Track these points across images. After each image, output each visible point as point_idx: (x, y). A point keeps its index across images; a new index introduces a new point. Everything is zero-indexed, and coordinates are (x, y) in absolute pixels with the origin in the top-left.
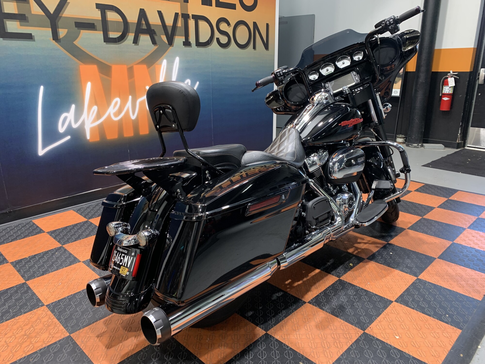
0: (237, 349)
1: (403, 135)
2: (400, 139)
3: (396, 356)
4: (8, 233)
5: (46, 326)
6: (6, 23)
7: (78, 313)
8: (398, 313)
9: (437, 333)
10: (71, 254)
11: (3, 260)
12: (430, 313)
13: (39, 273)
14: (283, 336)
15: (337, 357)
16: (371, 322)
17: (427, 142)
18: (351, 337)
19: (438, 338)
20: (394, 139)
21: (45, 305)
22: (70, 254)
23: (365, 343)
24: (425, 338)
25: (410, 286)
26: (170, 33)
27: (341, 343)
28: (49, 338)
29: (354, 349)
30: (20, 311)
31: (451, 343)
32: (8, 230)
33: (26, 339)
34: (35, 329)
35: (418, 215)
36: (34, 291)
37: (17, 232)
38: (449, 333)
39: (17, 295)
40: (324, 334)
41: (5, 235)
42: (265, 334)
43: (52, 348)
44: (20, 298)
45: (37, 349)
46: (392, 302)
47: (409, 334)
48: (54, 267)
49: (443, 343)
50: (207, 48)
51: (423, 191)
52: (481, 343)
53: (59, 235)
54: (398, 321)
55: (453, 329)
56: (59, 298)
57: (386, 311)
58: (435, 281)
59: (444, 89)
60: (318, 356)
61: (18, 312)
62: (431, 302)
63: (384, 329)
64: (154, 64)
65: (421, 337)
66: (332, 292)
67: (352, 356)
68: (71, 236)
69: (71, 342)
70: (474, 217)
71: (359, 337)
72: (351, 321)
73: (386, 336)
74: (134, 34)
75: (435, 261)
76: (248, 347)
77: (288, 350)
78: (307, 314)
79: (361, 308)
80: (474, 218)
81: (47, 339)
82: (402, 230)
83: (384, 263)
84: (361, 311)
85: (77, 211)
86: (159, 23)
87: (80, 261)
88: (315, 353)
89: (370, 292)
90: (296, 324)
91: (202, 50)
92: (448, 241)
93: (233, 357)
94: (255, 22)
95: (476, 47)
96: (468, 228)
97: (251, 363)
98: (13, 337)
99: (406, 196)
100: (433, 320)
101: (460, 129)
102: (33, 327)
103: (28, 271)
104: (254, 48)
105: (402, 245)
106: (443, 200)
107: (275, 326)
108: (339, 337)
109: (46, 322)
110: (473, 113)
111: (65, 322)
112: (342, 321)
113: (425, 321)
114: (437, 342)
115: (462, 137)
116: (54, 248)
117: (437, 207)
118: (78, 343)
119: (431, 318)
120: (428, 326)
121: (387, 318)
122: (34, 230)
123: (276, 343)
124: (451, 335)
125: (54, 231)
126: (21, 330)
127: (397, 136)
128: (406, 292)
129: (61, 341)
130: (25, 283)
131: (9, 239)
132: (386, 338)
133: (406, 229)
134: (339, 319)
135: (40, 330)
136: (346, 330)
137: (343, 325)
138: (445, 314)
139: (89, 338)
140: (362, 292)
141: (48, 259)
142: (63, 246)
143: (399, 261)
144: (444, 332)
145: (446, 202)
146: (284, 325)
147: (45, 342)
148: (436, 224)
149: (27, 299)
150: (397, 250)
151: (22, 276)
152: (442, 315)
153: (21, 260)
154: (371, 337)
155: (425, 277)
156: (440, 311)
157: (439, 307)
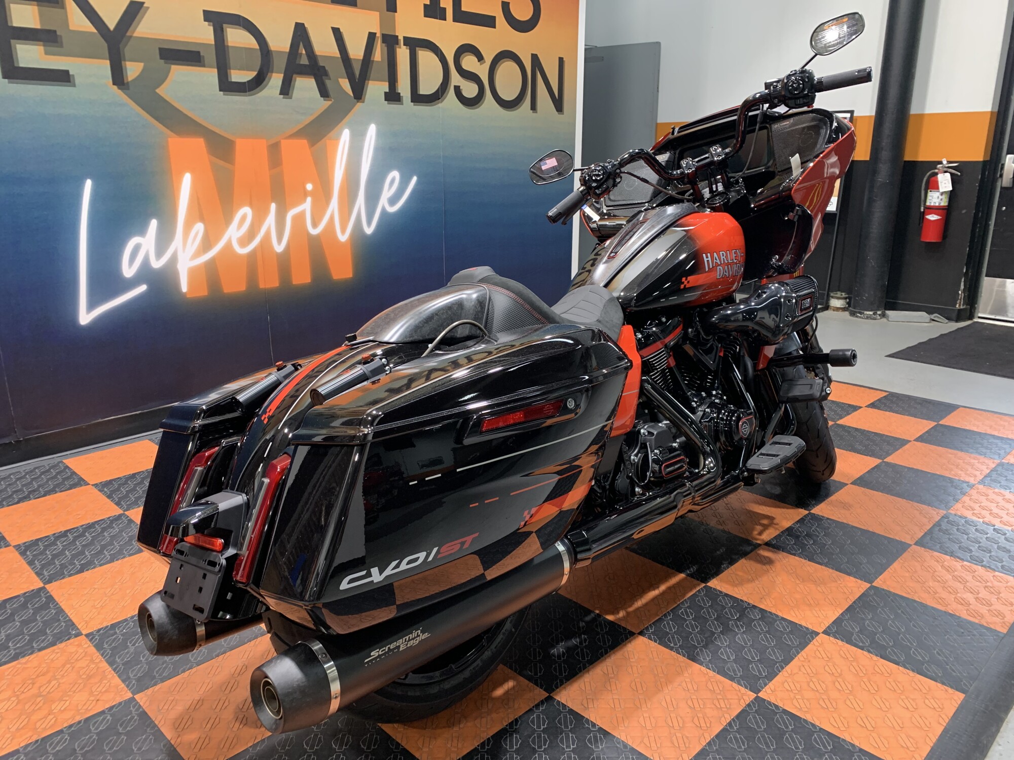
0: (487, 728)
1: (843, 294)
2: (836, 300)
3: (825, 747)
4: (9, 484)
5: (84, 677)
6: (16, 49)
8: (830, 657)
9: (913, 700)
12: (898, 657)
13: (74, 567)
14: (585, 702)
15: (698, 749)
16: (771, 676)
17: (894, 307)
18: (728, 706)
19: (914, 710)
20: (825, 301)
21: (82, 634)
23: (759, 718)
24: (887, 710)
25: (854, 602)
26: (357, 73)
27: (708, 718)
28: (89, 703)
29: (736, 732)
30: (29, 647)
32: (11, 478)
33: (41, 703)
34: (60, 684)
35: (873, 454)
36: (61, 605)
37: (31, 483)
38: (937, 698)
39: (26, 613)
40: (673, 699)
41: (5, 489)
42: (546, 699)
43: (95, 723)
44: (32, 619)
45: (63, 724)
46: (817, 634)
47: (853, 701)
48: (105, 557)
49: (924, 719)
50: (434, 107)
51: (885, 406)
52: (1006, 720)
53: (118, 489)
54: (829, 673)
55: (946, 691)
56: (113, 619)
57: (803, 653)
58: (909, 591)
59: (929, 198)
60: (659, 745)
61: (27, 648)
62: (899, 634)
63: (799, 689)
64: (325, 138)
65: (878, 709)
66: (689, 612)
67: (732, 746)
69: (135, 711)
70: (992, 461)
71: (745, 707)
72: (730, 672)
73: (803, 706)
74: (282, 75)
75: (909, 550)
76: (511, 724)
77: (594, 731)
78: (636, 657)
79: (752, 646)
80: (991, 463)
81: (85, 704)
82: (841, 485)
83: (801, 553)
84: (750, 651)
86: (335, 51)
88: (652, 739)
89: (770, 612)
90: (612, 678)
91: (423, 110)
92: (936, 510)
93: (478, 746)
94: (536, 55)
95: (996, 110)
96: (980, 483)
97: (516, 758)
98: (15, 698)
99: (849, 416)
100: (904, 674)
101: (963, 280)
102: (56, 679)
103: (51, 563)
104: (533, 107)
105: (840, 516)
106: (926, 425)
107: (568, 683)
108: (704, 704)
109: (85, 669)
110: (991, 247)
111: (124, 669)
112: (711, 673)
113: (887, 675)
114: (911, 718)
115: (966, 298)
116: (108, 517)
117: (914, 440)
118: (151, 714)
119: (899, 669)
120: (893, 684)
121: (807, 668)
122: (64, 480)
123: (570, 718)
124: (943, 705)
125: (109, 483)
126: (31, 685)
127: (832, 294)
128: (847, 614)
129: (114, 710)
130: (44, 588)
131: (14, 498)
132: (803, 710)
133: (847, 484)
134: (705, 668)
135: (72, 686)
136: (719, 692)
137: (712, 680)
138: (928, 661)
139: (174, 702)
140: (753, 613)
141: (94, 538)
142: (126, 513)
143: (833, 550)
144: (928, 699)
145: (933, 430)
146: (588, 680)
147: (81, 711)
148: (911, 474)
149: (46, 620)
150: (829, 528)
151: (36, 573)
152: (923, 663)
153: (37, 540)
154: (771, 706)
155: (888, 583)
156: (919, 654)
157: (917, 646)
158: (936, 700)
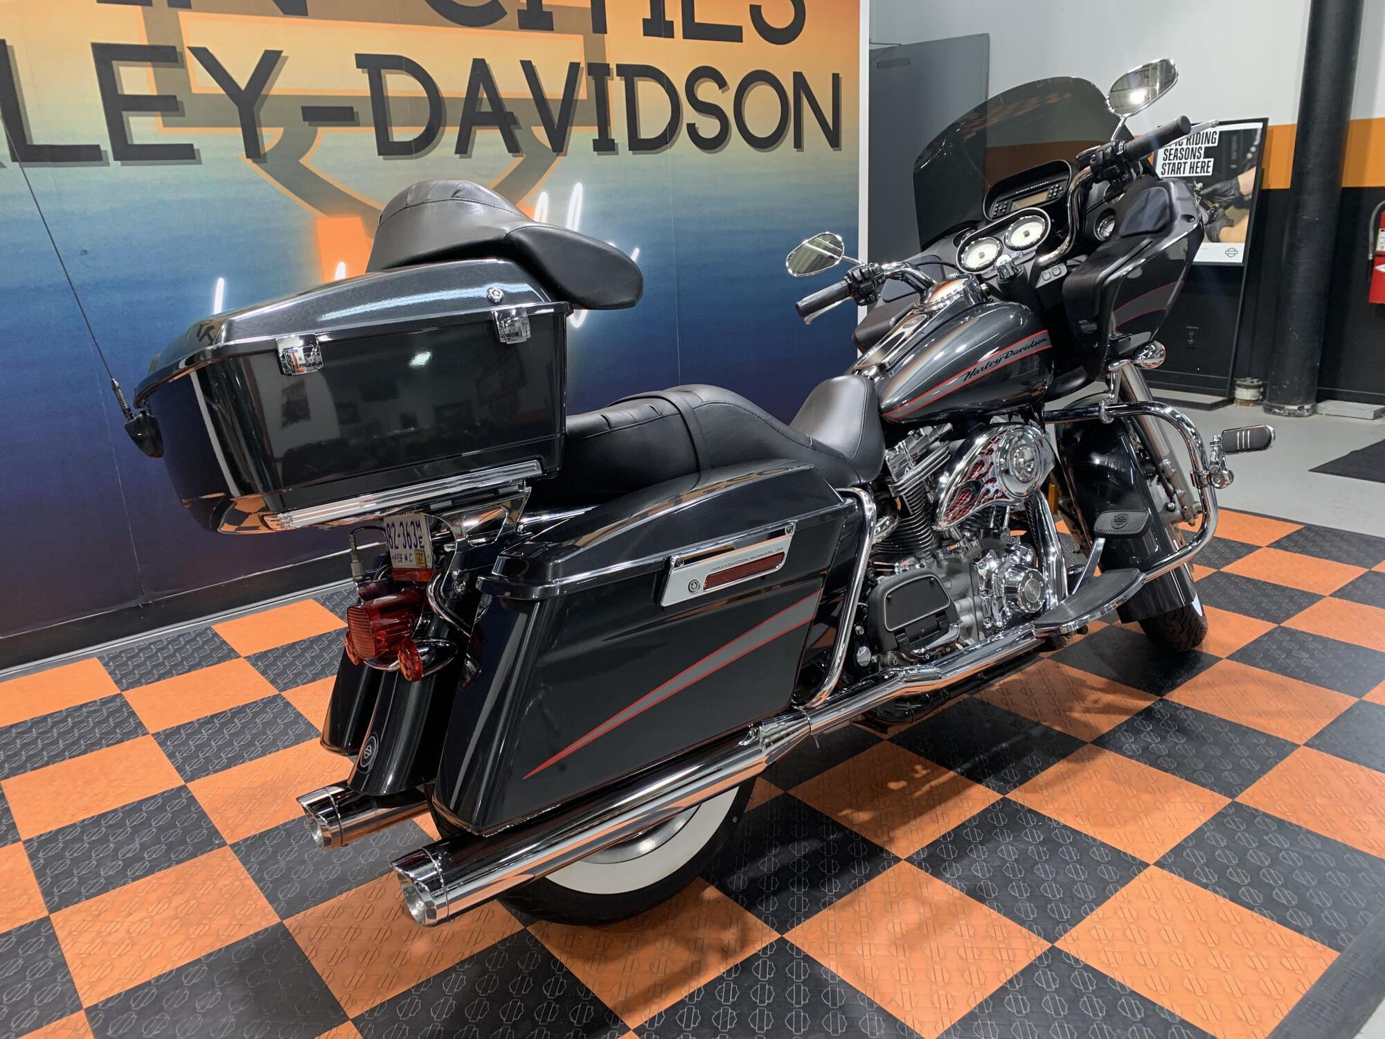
1: (1255, 380)
2: (1244, 390)
3: (1134, 1015)
4: (150, 657)
5: (227, 896)
7: (305, 868)
8: (1158, 896)
9: (1266, 958)
10: (302, 715)
11: (136, 728)
12: (1255, 901)
13: (218, 764)
14: (825, 946)
15: (965, 1011)
16: (1075, 920)
17: (1330, 396)
18: (1012, 958)
19: (1264, 971)
20: (1227, 390)
21: (226, 845)
22: (299, 715)
23: (1052, 975)
24: (1227, 970)
25: (1205, 824)
26: (556, 118)
27: (983, 972)
28: (231, 927)
29: (1018, 991)
30: (166, 858)
31: (1300, 988)
32: (152, 649)
33: (178, 927)
34: (199, 904)
35: (1268, 617)
36: (203, 808)
37: (173, 655)
38: (1300, 958)
39: (164, 817)
40: (940, 947)
41: (143, 664)
42: (775, 941)
43: (237, 952)
44: (171, 825)
45: (201, 953)
46: (1147, 865)
47: (1182, 957)
48: (257, 748)
49: (1276, 983)
50: (661, 154)
51: (1295, 545)
53: (274, 663)
54: (1155, 919)
55: (1315, 947)
56: (262, 826)
57: (1123, 891)
58: (1286, 810)
60: (913, 1005)
61: (163, 859)
62: (1261, 868)
63: (1110, 938)
65: (1215, 967)
66: (977, 832)
67: (1009, 1009)
68: (305, 667)
69: (284, 939)
71: (1035, 960)
72: (1021, 913)
73: (1112, 960)
74: (458, 128)
75: (1295, 752)
76: (730, 971)
77: (833, 984)
78: (900, 889)
79: (1054, 880)
81: (226, 930)
82: (1211, 661)
83: (1140, 755)
84: (1050, 886)
85: (325, 601)
86: (526, 92)
88: (906, 997)
89: (1086, 835)
90: (864, 917)
91: (645, 159)
92: (1346, 696)
93: (686, 997)
94: (800, 73)
98: (147, 920)
99: (1240, 561)
100: (1259, 922)
102: (195, 898)
103: (194, 755)
104: (798, 144)
105: (1204, 704)
106: (1349, 573)
107: (808, 921)
108: (980, 955)
109: (228, 887)
111: (272, 887)
112: (995, 914)
113: (1234, 923)
114: (1259, 981)
116: (261, 698)
117: (1331, 596)
118: (301, 944)
119: (1252, 916)
120: (1241, 936)
121: (1126, 910)
122: (212, 650)
123: (804, 966)
124: (1306, 966)
125: (263, 655)
126: (166, 906)
127: (1238, 382)
128: (1191, 840)
129: (259, 937)
130: (185, 787)
131: (153, 675)
132: (1112, 966)
133: (1221, 659)
134: (987, 908)
135: (213, 906)
136: (1002, 939)
137: (994, 923)
138: (1296, 906)
139: (328, 931)
140: (1062, 835)
141: (244, 725)
142: (283, 694)
143: (1187, 752)
144: (1285, 957)
145: (1361, 580)
146: (833, 919)
147: (222, 937)
148: (1316, 645)
149: (186, 827)
150: (1186, 720)
151: (176, 768)
152: (1287, 909)
153: (179, 727)
154: (1070, 960)
155: (1257, 799)
156: (1283, 896)
157: (1282, 886)
158: (1299, 960)
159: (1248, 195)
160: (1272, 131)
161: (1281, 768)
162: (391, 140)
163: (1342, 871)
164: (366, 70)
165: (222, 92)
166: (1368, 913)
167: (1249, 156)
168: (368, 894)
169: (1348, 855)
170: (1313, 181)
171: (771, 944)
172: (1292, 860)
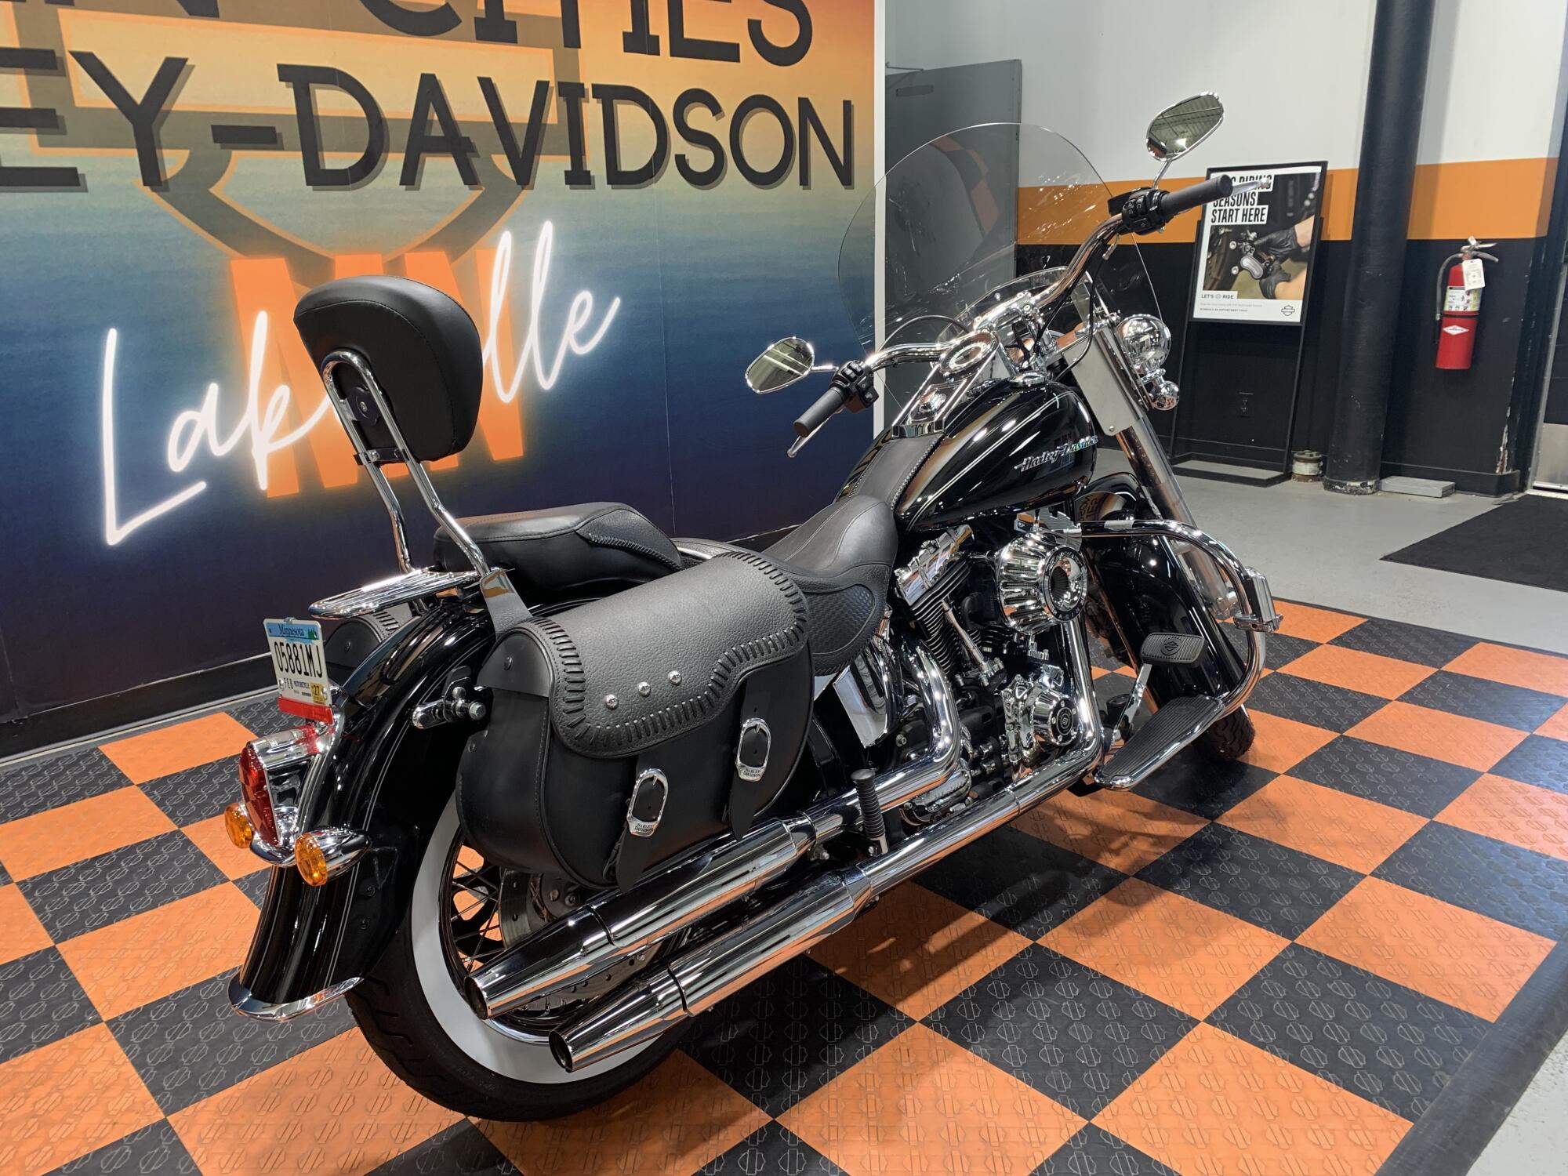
0: (674, 1171)
1: (1314, 453)
2: (1303, 464)
4: (21, 786)
5: (99, 1087)
7: (199, 1049)
8: (1210, 1059)
9: (1331, 1131)
10: (203, 856)
12: (1318, 1062)
13: (99, 916)
14: (825, 1132)
16: (1115, 1091)
17: (1395, 472)
18: (1042, 1140)
19: (1329, 1147)
20: (1285, 464)
21: (102, 1021)
22: (201, 856)
23: (1088, 1158)
24: (1287, 1147)
25: (1262, 971)
26: (521, 145)
27: (1008, 1157)
28: (103, 1127)
30: (26, 1040)
31: (1368, 1165)
32: (23, 776)
33: (34, 1128)
34: (64, 1097)
35: (1329, 725)
36: (76, 975)
37: (49, 783)
38: (1370, 1131)
39: (25, 987)
40: (959, 1129)
41: (11, 794)
42: (768, 1126)
43: (108, 1159)
44: (34, 997)
45: (63, 1161)
46: (1195, 1022)
47: (1236, 1132)
48: (145, 899)
49: (1343, 1163)
50: (645, 189)
51: (1358, 642)
53: (174, 792)
54: (1205, 1087)
55: (1387, 1117)
56: (146, 997)
57: (1170, 1054)
58: (1351, 952)
59: (1448, 299)
61: (21, 1042)
62: (1324, 1022)
63: (1154, 1112)
64: (473, 248)
65: (1274, 1145)
66: (1004, 986)
68: (211, 796)
69: (166, 1141)
70: (1517, 732)
71: (1069, 1141)
72: (1052, 1084)
73: (1157, 1139)
74: (403, 155)
75: (1361, 883)
76: (712, 1167)
78: (912, 1059)
79: (1092, 1043)
80: (1514, 737)
81: (94, 1131)
82: (1268, 776)
83: (1189, 890)
84: (1088, 1052)
85: (240, 715)
86: (486, 116)
87: (227, 880)
89: (1128, 988)
90: (871, 1093)
91: (627, 194)
92: (1415, 816)
94: (807, 99)
95: (1556, 155)
96: (1489, 772)
99: (1299, 660)
100: (1323, 1088)
101: (1506, 429)
102: (59, 1090)
103: (68, 909)
104: (804, 181)
105: (1259, 828)
106: (1421, 673)
107: (804, 1101)
108: (1005, 1137)
109: (101, 1076)
111: (156, 1074)
112: (1023, 1085)
113: (1295, 1090)
114: (1323, 1161)
115: (1513, 457)
116: (155, 835)
117: (1397, 700)
118: (188, 1145)
119: (1314, 1080)
120: (1303, 1105)
121: (1172, 1078)
122: (101, 776)
123: (800, 1156)
124: (1376, 1140)
125: (161, 782)
126: (22, 1100)
127: (1296, 455)
128: (1246, 990)
129: (136, 1139)
130: (54, 948)
131: (23, 808)
132: (1157, 1145)
133: (1279, 775)
134: (1014, 1078)
135: (80, 1101)
136: (1031, 1116)
137: (1023, 1097)
138: (1365, 1067)
140: (1101, 988)
141: (132, 870)
142: (183, 829)
143: (1241, 885)
144: (1355, 1131)
145: (1430, 682)
146: (834, 1097)
147: (90, 1140)
148: (1382, 756)
149: (52, 999)
150: (1240, 848)
151: (45, 925)
152: (1353, 1071)
153: (51, 873)
154: (1108, 1139)
155: (1320, 939)
156: (1351, 1057)
157: (1349, 1043)
158: (1368, 1133)
159: (1306, 247)
160: (1332, 175)
161: (1346, 903)
162: (322, 168)
163: (1414, 1024)
164: (291, 84)
165: (114, 106)
166: (1443, 1073)
167: (1307, 203)
168: (275, 1081)
169: (1421, 1004)
170: (1376, 233)
171: (761, 1130)
172: (1358, 1011)
